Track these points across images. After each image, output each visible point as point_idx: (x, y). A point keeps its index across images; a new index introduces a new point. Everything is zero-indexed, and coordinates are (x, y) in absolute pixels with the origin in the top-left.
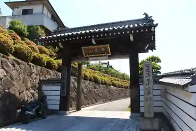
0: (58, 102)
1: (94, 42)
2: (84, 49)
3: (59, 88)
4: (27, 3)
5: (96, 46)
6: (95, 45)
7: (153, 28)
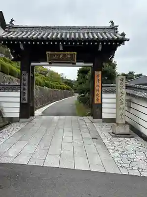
0: (18, 110)
1: (61, 48)
2: (48, 54)
3: (18, 94)
5: (62, 53)
6: (61, 51)
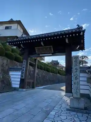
4: (8, 22)
6: (43, 46)
7: (82, 32)
